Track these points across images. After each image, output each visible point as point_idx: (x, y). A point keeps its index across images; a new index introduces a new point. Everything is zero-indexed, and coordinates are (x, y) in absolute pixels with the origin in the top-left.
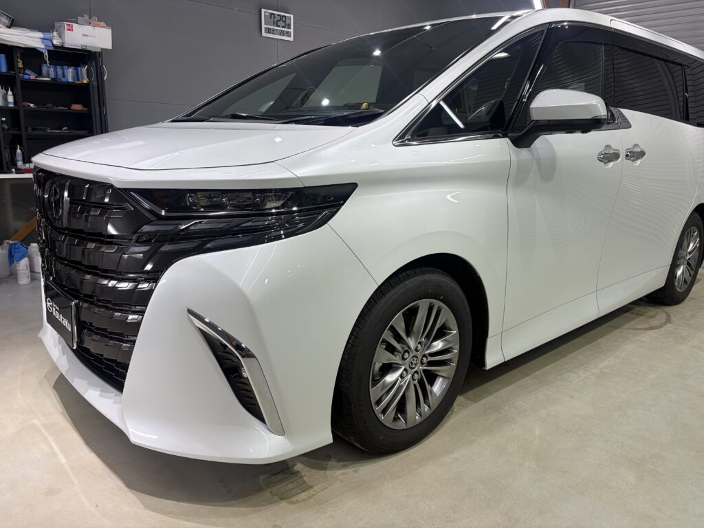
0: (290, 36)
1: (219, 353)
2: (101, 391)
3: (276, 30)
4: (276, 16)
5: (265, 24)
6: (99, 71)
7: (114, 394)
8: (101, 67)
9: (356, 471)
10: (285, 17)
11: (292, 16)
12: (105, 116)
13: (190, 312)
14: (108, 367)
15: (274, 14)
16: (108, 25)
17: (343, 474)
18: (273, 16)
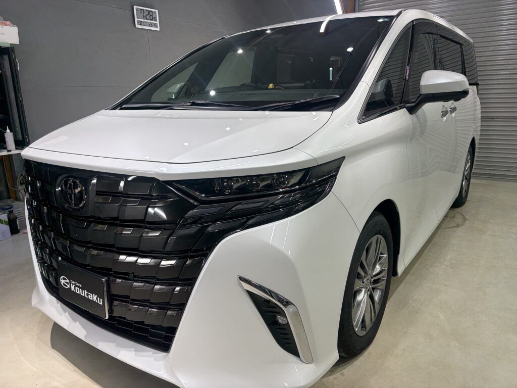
0: (157, 27)
1: (263, 308)
2: (135, 351)
3: (146, 22)
4: (145, 11)
5: (137, 18)
6: (13, 64)
7: (152, 352)
8: (14, 60)
9: (342, 374)
10: (152, 11)
11: (157, 11)
12: (21, 101)
13: (241, 279)
14: (136, 329)
15: (143, 10)
16: (14, 23)
17: (335, 378)
18: (142, 11)
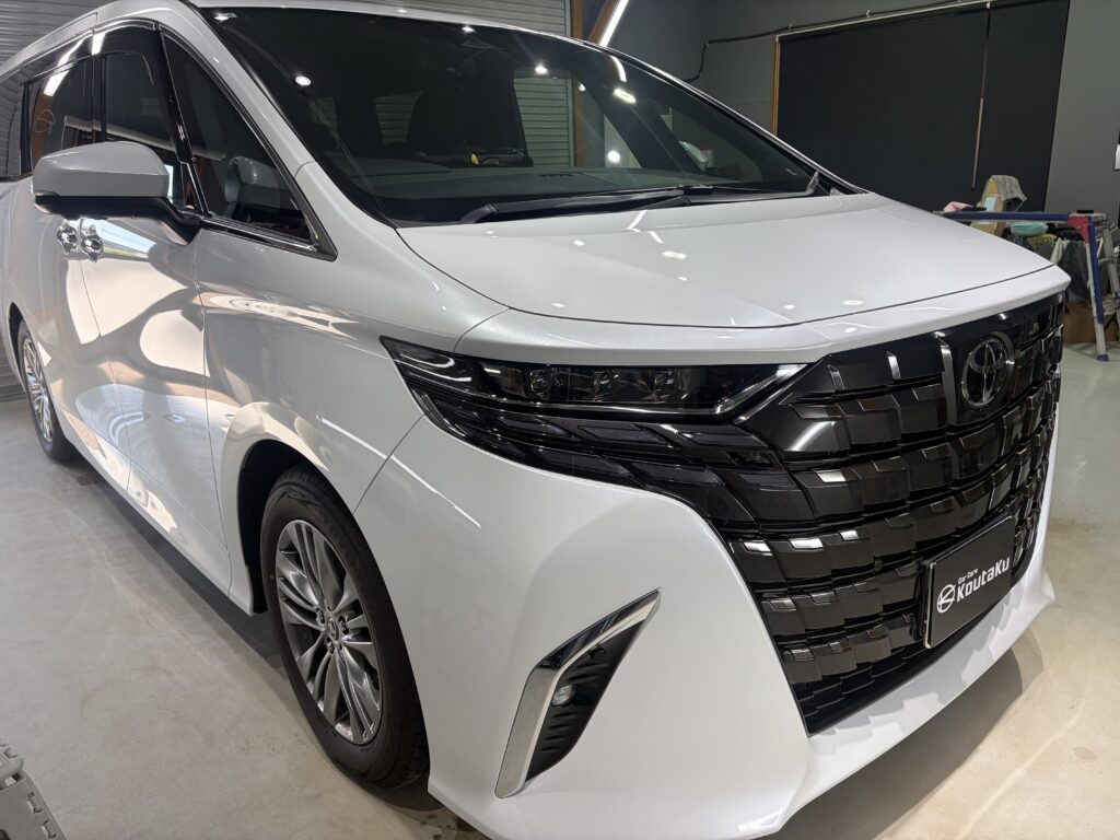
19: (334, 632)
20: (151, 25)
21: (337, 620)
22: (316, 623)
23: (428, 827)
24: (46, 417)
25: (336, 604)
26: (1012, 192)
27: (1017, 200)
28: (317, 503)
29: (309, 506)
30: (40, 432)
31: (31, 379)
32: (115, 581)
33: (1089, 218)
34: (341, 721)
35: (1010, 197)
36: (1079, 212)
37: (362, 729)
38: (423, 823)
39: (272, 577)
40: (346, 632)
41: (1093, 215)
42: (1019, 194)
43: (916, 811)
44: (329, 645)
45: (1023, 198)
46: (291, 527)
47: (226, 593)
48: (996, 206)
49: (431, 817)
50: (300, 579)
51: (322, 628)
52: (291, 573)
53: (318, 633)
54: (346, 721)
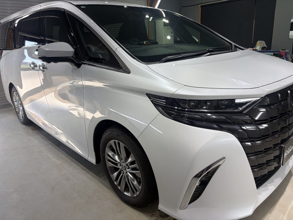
19: (125, 169)
20: (62, 10)
21: (125, 166)
22: (117, 166)
23: (153, 217)
24: (21, 113)
25: (126, 162)
26: (263, 45)
27: (265, 47)
28: (122, 135)
29: (120, 136)
30: (18, 117)
31: (16, 103)
32: (51, 156)
33: (285, 52)
34: (126, 191)
35: (263, 46)
36: (282, 50)
37: (134, 192)
38: (152, 216)
39: (104, 155)
40: (128, 169)
41: (286, 51)
42: (265, 46)
43: (275, 207)
44: (122, 172)
45: (266, 47)
46: (112, 142)
47: (87, 159)
48: (259, 49)
49: (153, 215)
50: (113, 155)
51: (120, 167)
52: (111, 154)
53: (119, 169)
54: (128, 191)
